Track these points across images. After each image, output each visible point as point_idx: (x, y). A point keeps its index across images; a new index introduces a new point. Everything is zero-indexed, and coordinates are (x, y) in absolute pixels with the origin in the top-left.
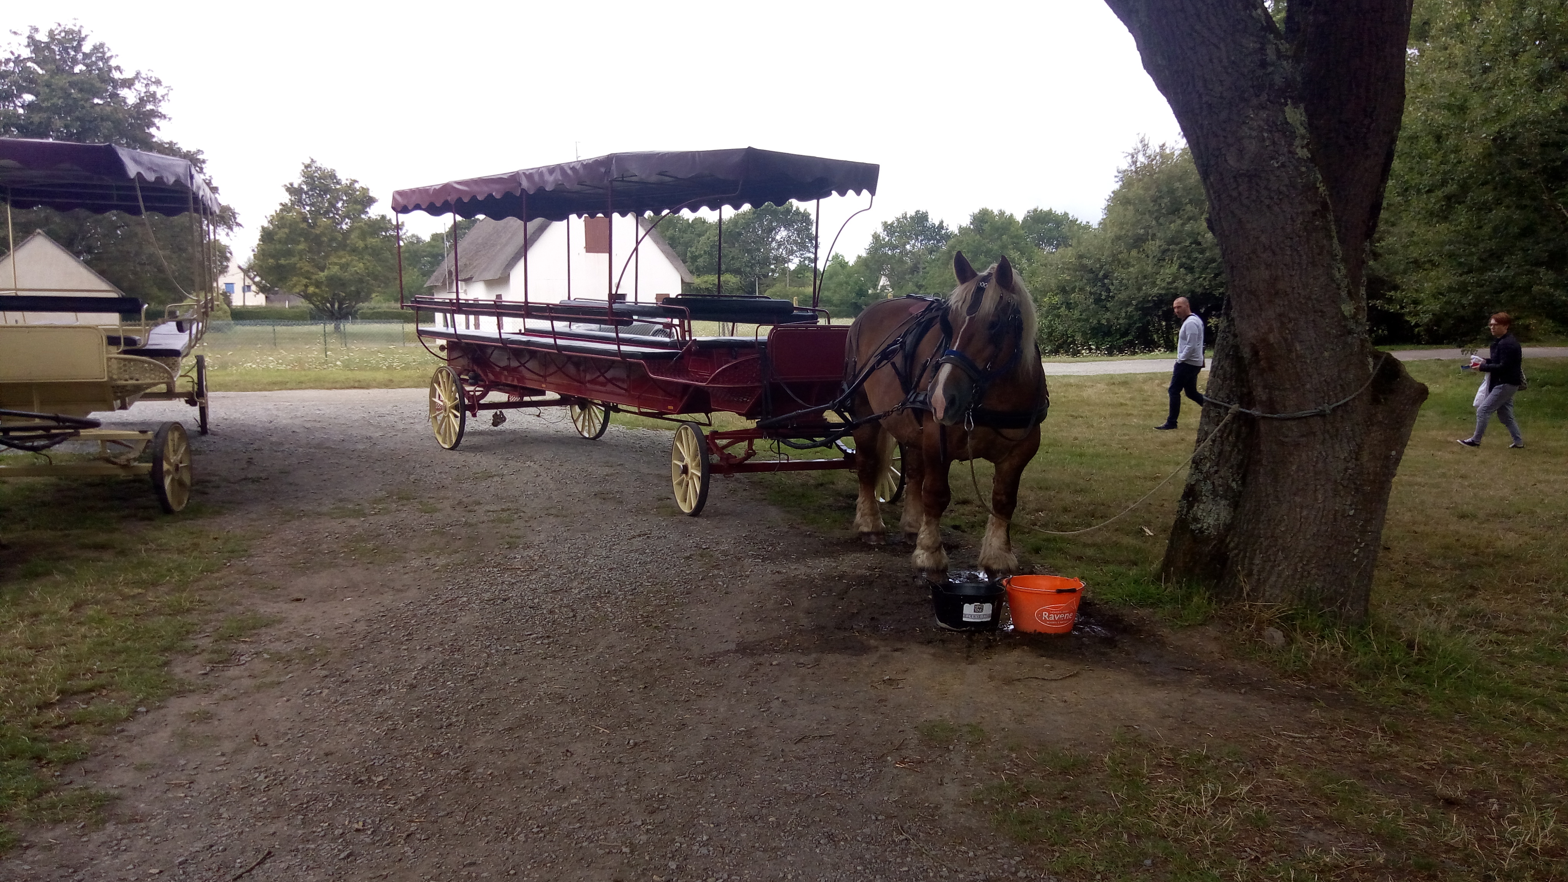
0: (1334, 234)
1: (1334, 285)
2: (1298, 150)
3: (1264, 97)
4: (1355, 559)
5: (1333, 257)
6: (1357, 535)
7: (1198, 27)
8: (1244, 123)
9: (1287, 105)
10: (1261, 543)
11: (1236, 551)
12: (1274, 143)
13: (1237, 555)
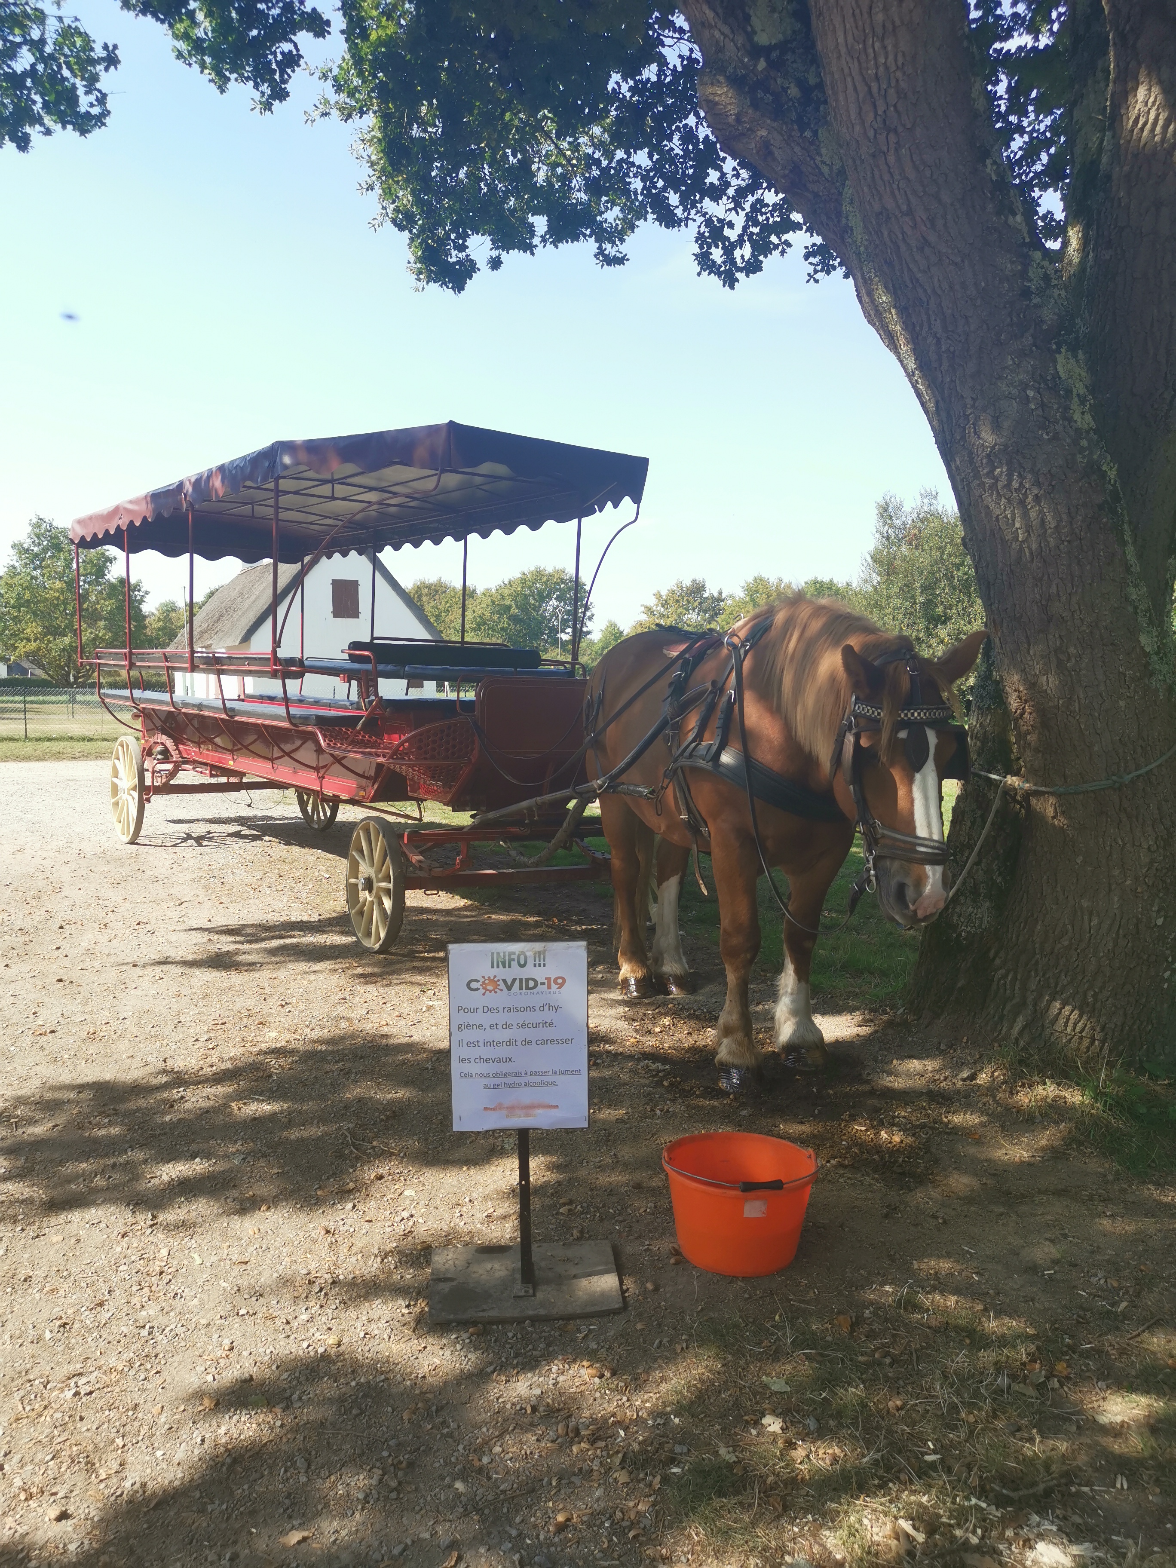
0: (1127, 537)
1: (1130, 609)
2: (1077, 416)
3: (1028, 340)
4: (1166, 986)
5: (1128, 568)
6: (1168, 952)
7: (932, 238)
8: (1000, 378)
9: (1060, 353)
10: (1037, 961)
11: (1002, 971)
12: (1043, 405)
13: (1005, 977)
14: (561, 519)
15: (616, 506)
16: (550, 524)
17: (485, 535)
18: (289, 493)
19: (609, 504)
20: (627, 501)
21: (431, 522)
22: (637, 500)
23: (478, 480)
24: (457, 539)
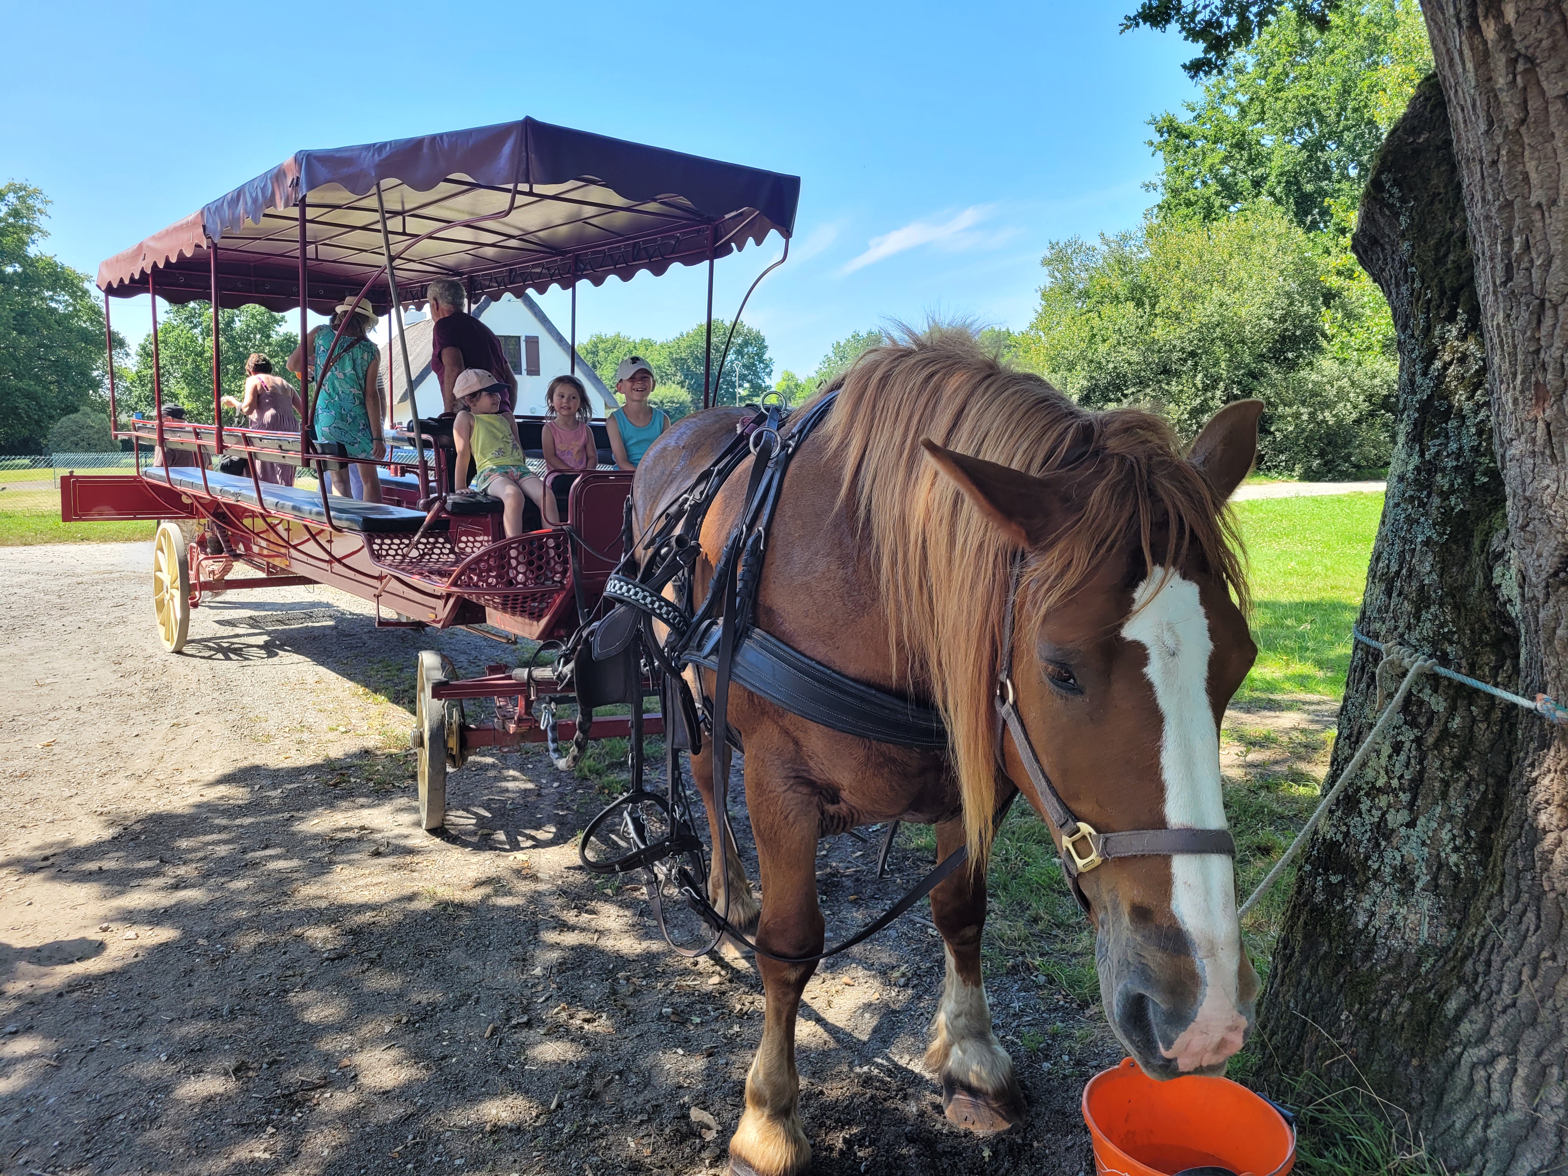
14: (690, 260)
15: (759, 242)
16: (676, 268)
17: (598, 281)
18: (354, 228)
19: (751, 241)
20: (774, 236)
21: (534, 266)
22: (787, 232)
23: (589, 211)
24: (564, 287)
